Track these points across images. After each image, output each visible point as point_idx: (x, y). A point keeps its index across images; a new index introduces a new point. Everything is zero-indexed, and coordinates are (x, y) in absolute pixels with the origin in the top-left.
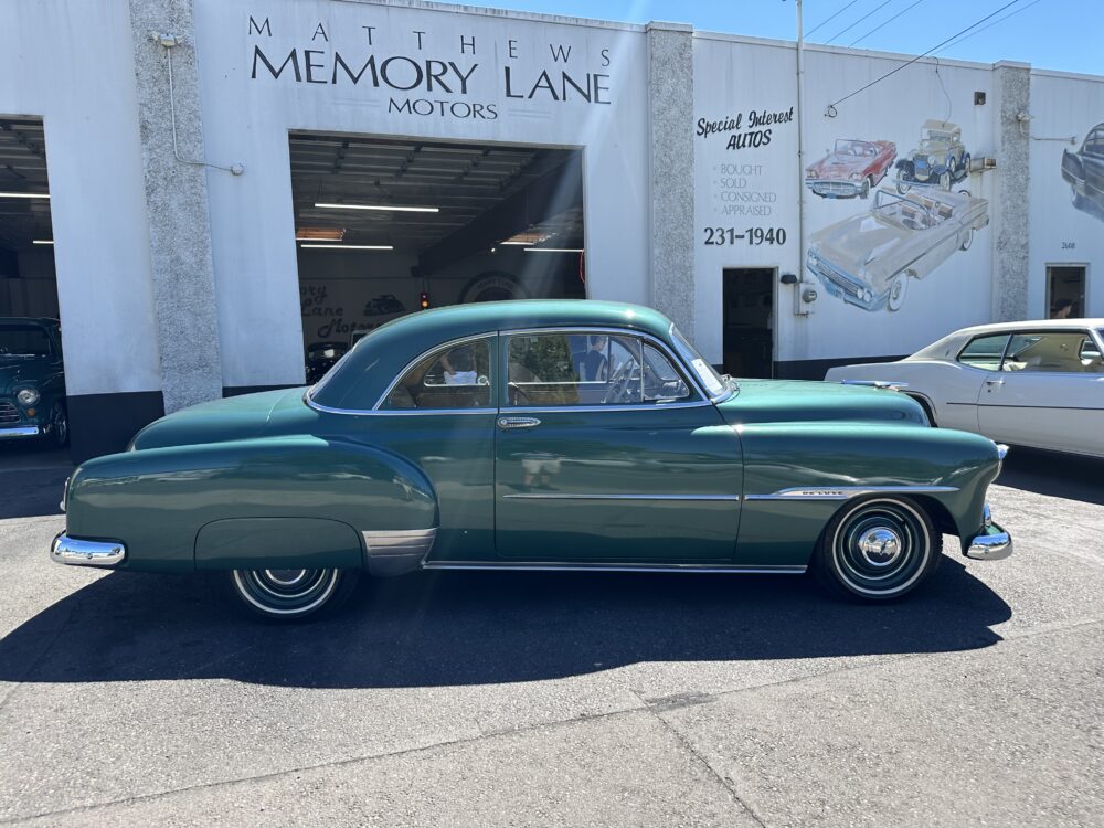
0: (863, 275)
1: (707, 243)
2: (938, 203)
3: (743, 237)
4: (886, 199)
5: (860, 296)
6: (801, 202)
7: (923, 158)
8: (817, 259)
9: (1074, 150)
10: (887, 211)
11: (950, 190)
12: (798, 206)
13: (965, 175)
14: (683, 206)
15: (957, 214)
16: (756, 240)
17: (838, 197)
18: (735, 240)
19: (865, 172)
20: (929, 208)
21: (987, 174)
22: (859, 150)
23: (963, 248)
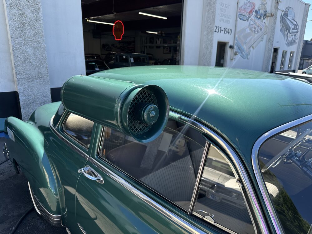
0: (245, 47)
1: (215, 31)
2: (260, 25)
3: (223, 30)
4: (252, 23)
5: (243, 54)
6: (236, 21)
7: (259, 10)
8: (237, 40)
9: (282, 14)
10: (251, 26)
11: (262, 22)
12: (235, 22)
13: (265, 18)
14: (213, 16)
15: (263, 30)
16: (226, 32)
17: (243, 20)
18: (222, 32)
19: (249, 12)
20: (258, 27)
21: (269, 18)
22: (249, 4)
23: (262, 41)
